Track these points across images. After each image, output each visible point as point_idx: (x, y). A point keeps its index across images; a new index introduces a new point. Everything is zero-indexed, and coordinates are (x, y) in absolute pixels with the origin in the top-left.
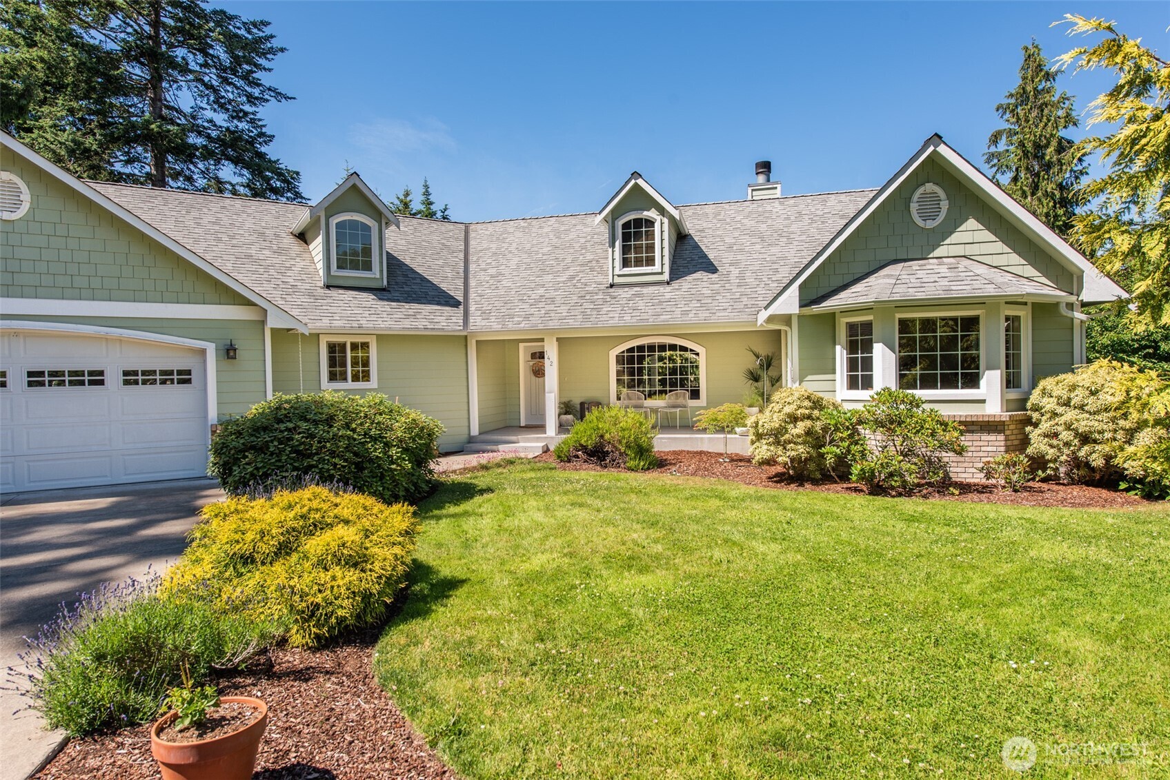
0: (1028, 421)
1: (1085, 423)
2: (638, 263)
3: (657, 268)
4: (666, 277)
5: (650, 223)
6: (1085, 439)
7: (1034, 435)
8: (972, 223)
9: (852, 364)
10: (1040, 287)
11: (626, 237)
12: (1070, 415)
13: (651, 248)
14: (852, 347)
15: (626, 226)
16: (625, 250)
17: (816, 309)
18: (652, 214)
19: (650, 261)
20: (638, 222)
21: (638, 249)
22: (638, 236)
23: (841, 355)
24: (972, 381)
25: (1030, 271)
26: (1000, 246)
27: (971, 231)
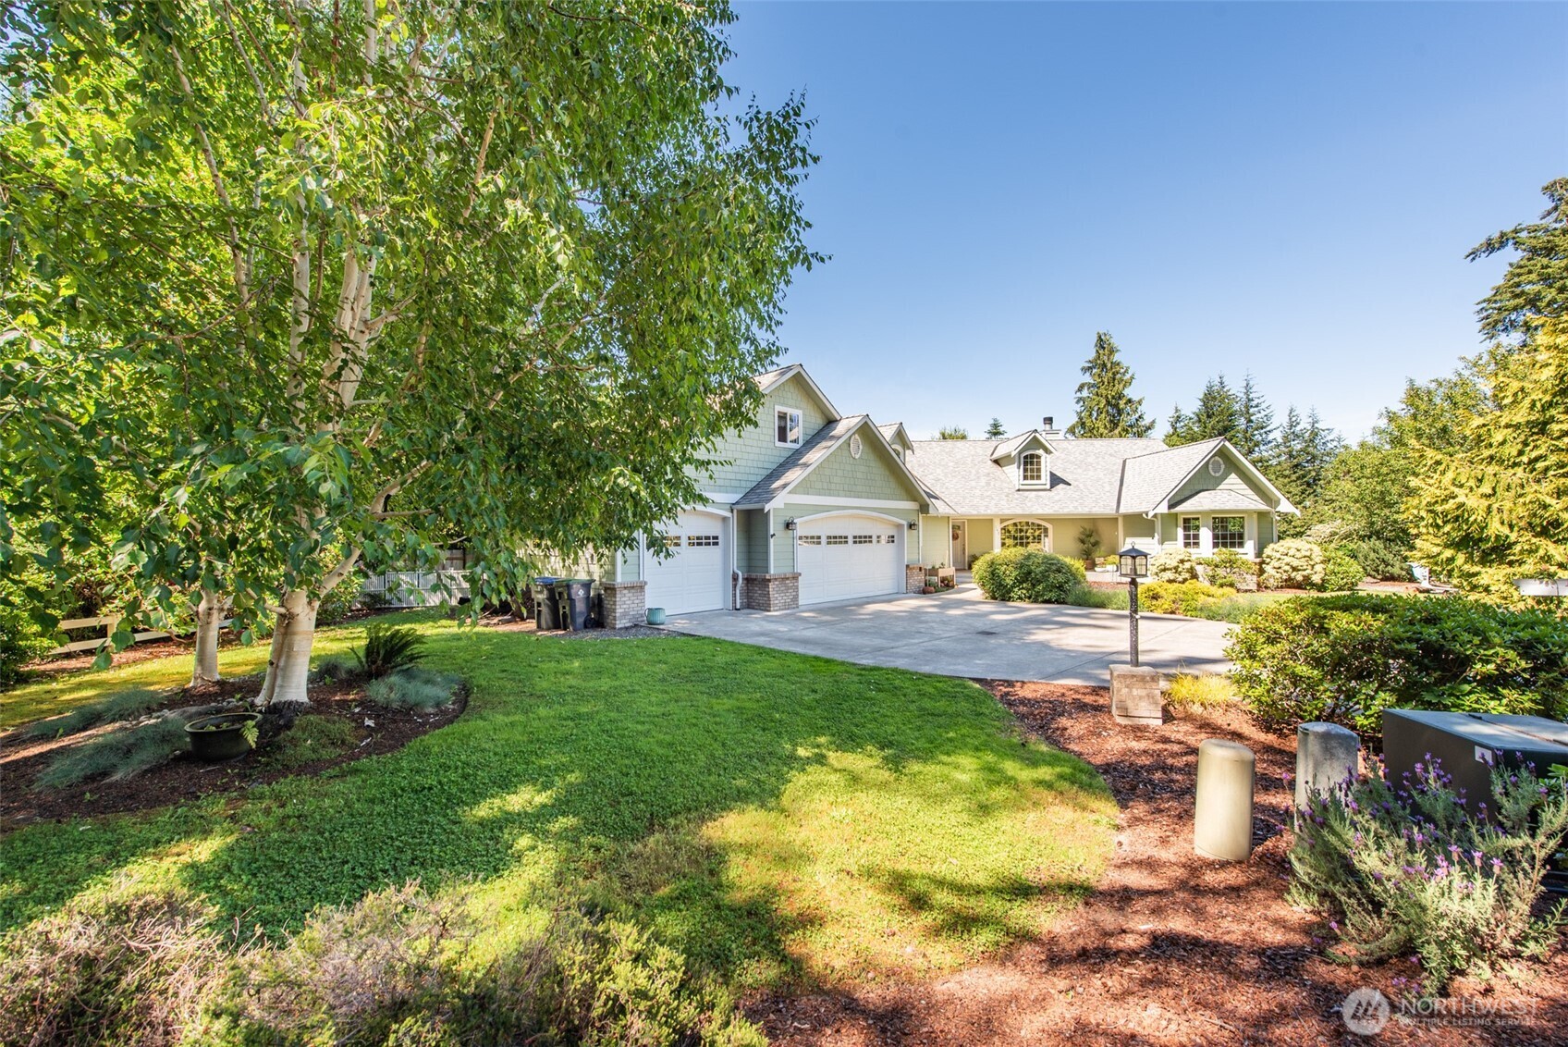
0: (1263, 562)
1: (1295, 563)
2: (1032, 478)
3: (1043, 481)
4: (1048, 487)
5: (1039, 457)
6: (1294, 569)
7: (1267, 568)
8: (1233, 475)
9: (1187, 537)
10: (1263, 507)
11: (1026, 464)
12: (1287, 559)
13: (1039, 470)
14: (1186, 529)
15: (1026, 457)
16: (1025, 470)
17: (1173, 511)
18: (1040, 452)
19: (1039, 477)
20: (1032, 456)
21: (1032, 470)
22: (1032, 463)
23: (1180, 532)
24: (1241, 545)
25: (1256, 498)
26: (1245, 486)
27: (1233, 478)
